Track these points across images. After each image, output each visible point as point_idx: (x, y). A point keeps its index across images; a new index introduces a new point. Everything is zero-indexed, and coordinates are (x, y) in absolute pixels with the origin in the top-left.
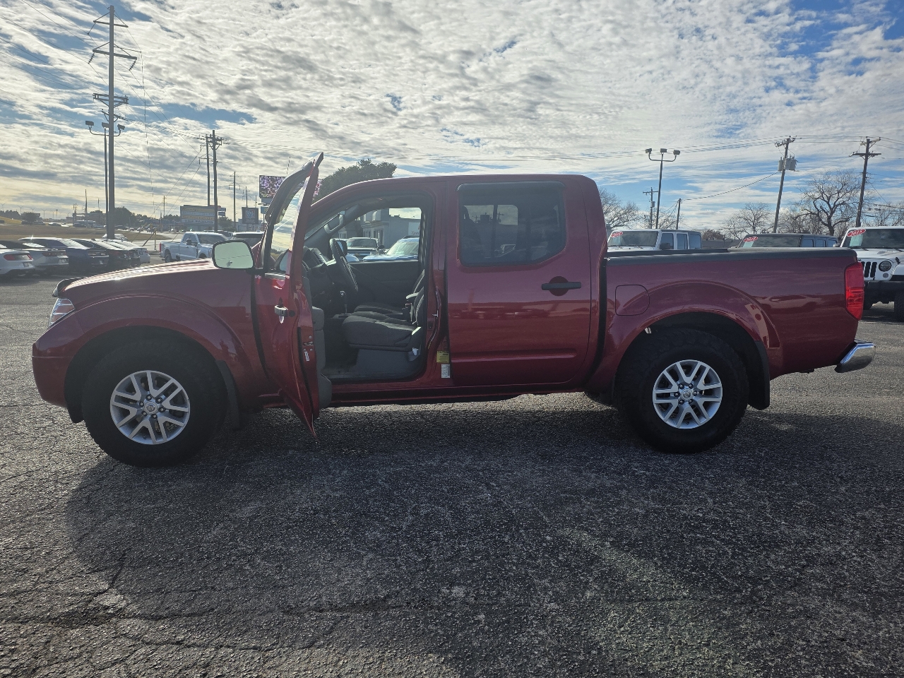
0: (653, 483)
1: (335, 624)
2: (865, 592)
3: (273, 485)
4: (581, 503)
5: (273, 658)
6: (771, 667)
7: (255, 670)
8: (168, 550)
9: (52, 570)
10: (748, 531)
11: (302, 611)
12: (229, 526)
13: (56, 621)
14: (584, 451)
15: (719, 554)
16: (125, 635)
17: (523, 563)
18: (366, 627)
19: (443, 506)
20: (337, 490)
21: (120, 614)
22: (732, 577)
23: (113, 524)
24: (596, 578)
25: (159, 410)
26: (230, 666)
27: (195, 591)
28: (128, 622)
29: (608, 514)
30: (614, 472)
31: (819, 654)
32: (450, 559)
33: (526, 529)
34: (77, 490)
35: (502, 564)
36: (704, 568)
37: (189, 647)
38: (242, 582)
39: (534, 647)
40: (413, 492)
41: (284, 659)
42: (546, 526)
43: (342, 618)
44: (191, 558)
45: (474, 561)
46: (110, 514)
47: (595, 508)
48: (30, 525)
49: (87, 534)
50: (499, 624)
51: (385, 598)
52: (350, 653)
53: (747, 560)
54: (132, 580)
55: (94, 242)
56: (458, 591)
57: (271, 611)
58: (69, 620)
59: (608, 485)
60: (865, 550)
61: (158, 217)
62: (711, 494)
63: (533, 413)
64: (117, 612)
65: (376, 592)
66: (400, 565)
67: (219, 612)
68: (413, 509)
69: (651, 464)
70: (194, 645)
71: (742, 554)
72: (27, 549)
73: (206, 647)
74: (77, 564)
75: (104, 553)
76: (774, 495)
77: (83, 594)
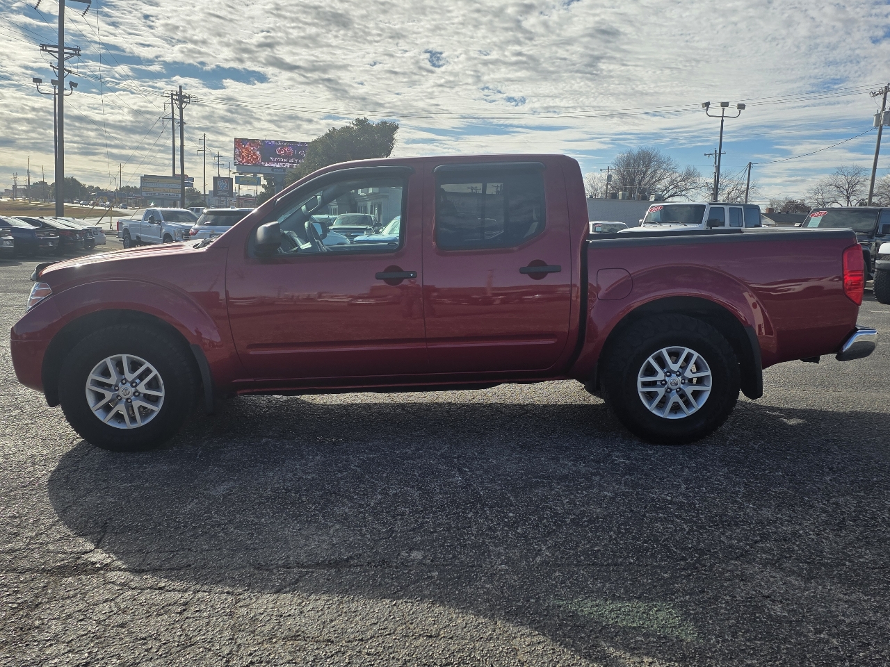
0: (629, 470)
1: (300, 577)
2: (808, 563)
3: (247, 468)
4: (551, 487)
5: (244, 599)
6: (691, 614)
7: (228, 607)
8: (147, 520)
9: (41, 534)
10: (711, 512)
11: (271, 568)
12: (204, 501)
13: (50, 572)
14: (567, 441)
15: (676, 531)
16: (113, 582)
17: (483, 534)
18: (328, 580)
19: (413, 487)
20: (309, 473)
21: (106, 567)
22: (682, 548)
23: (93, 499)
24: (549, 547)
25: (134, 394)
26: (207, 604)
27: (173, 552)
28: (114, 573)
29: (575, 496)
30: (593, 460)
31: (740, 606)
32: (414, 530)
33: (491, 507)
34: (55, 471)
35: (461, 535)
36: (656, 541)
37: (170, 591)
38: (216, 545)
39: (479, 596)
40: (385, 475)
41: (253, 601)
42: (512, 505)
43: (307, 573)
44: (168, 526)
45: (435, 532)
46: (89, 491)
47: (564, 491)
48: (15, 499)
49: (70, 506)
50: (450, 580)
51: (348, 558)
52: (313, 597)
53: (702, 535)
54: (115, 543)
55: (42, 220)
56: (418, 555)
57: (243, 568)
58: (62, 571)
59: (583, 471)
60: (825, 529)
61: (113, 189)
62: (687, 481)
63: (521, 406)
64: (104, 566)
65: (340, 553)
66: (365, 534)
67: (196, 568)
68: (382, 490)
69: (633, 455)
70: (174, 590)
71: (698, 531)
72: (16, 517)
73: (186, 591)
74: (64, 529)
75: (87, 522)
76: (753, 482)
77: (72, 553)
